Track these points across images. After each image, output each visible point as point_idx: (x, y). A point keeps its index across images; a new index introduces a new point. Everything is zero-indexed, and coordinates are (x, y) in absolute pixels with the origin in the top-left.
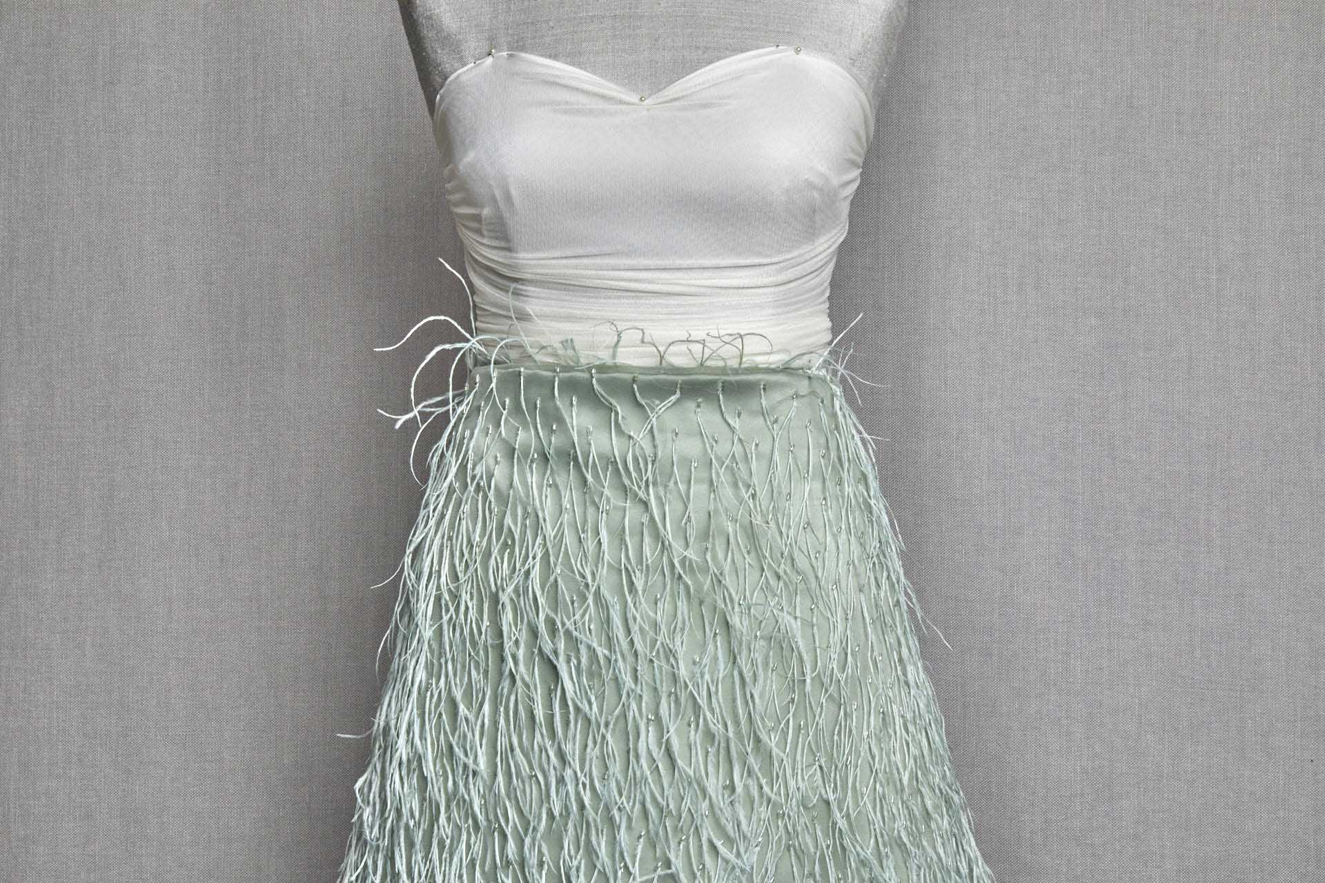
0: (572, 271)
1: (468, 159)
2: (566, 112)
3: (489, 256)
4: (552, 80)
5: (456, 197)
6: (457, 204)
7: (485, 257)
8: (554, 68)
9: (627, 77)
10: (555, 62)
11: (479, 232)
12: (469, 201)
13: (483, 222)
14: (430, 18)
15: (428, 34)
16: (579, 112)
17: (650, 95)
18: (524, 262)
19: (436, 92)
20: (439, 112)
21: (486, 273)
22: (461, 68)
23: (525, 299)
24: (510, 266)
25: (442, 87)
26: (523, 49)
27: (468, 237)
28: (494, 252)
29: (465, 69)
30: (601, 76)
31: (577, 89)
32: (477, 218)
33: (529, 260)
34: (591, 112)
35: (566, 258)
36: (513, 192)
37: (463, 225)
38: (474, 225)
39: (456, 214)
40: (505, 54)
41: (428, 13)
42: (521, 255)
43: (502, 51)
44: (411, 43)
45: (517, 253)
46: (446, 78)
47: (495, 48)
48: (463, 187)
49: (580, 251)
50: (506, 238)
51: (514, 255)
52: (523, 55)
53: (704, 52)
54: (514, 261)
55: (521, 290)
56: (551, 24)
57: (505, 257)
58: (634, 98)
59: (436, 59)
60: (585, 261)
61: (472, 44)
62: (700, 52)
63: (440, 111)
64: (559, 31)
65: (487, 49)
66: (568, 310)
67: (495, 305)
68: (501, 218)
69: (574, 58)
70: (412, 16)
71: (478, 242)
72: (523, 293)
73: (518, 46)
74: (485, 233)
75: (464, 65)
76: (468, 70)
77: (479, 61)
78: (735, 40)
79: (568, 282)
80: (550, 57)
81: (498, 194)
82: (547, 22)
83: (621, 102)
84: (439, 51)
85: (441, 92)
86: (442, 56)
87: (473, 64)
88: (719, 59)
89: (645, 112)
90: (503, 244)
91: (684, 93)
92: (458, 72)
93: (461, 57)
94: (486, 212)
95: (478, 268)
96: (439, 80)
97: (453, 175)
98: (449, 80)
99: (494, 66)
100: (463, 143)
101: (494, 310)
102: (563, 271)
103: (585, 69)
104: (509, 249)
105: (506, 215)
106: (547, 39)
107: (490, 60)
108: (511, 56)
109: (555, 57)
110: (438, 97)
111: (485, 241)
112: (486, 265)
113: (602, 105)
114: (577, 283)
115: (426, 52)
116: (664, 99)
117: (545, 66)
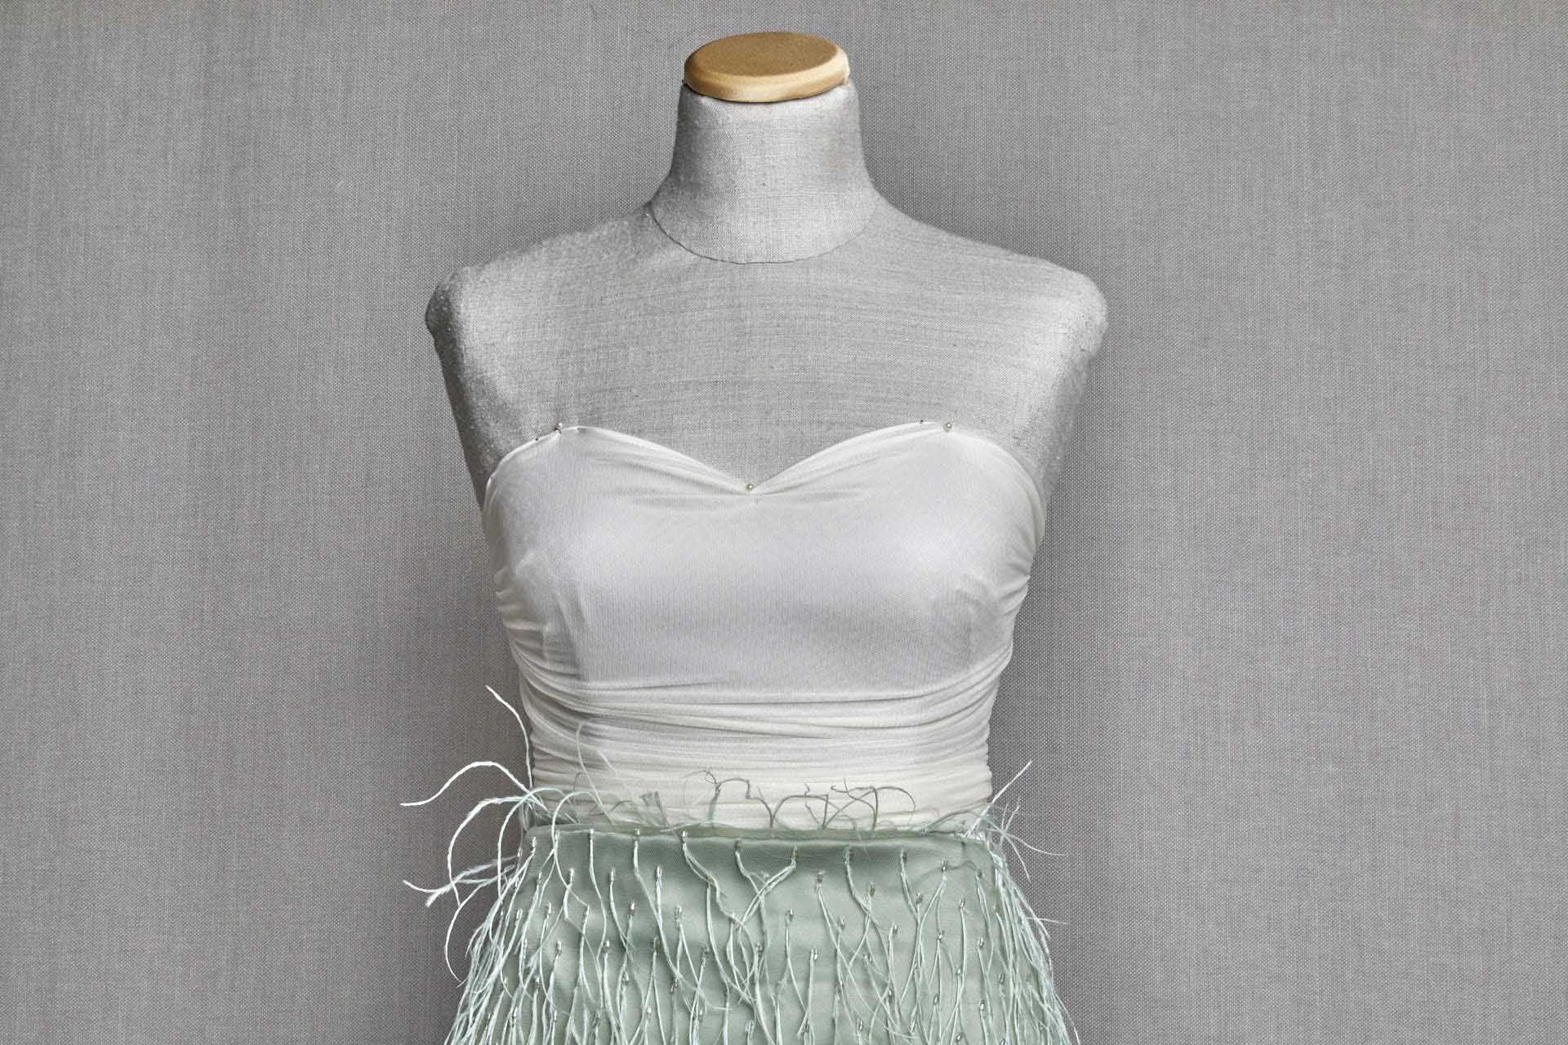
117: (626, 445)
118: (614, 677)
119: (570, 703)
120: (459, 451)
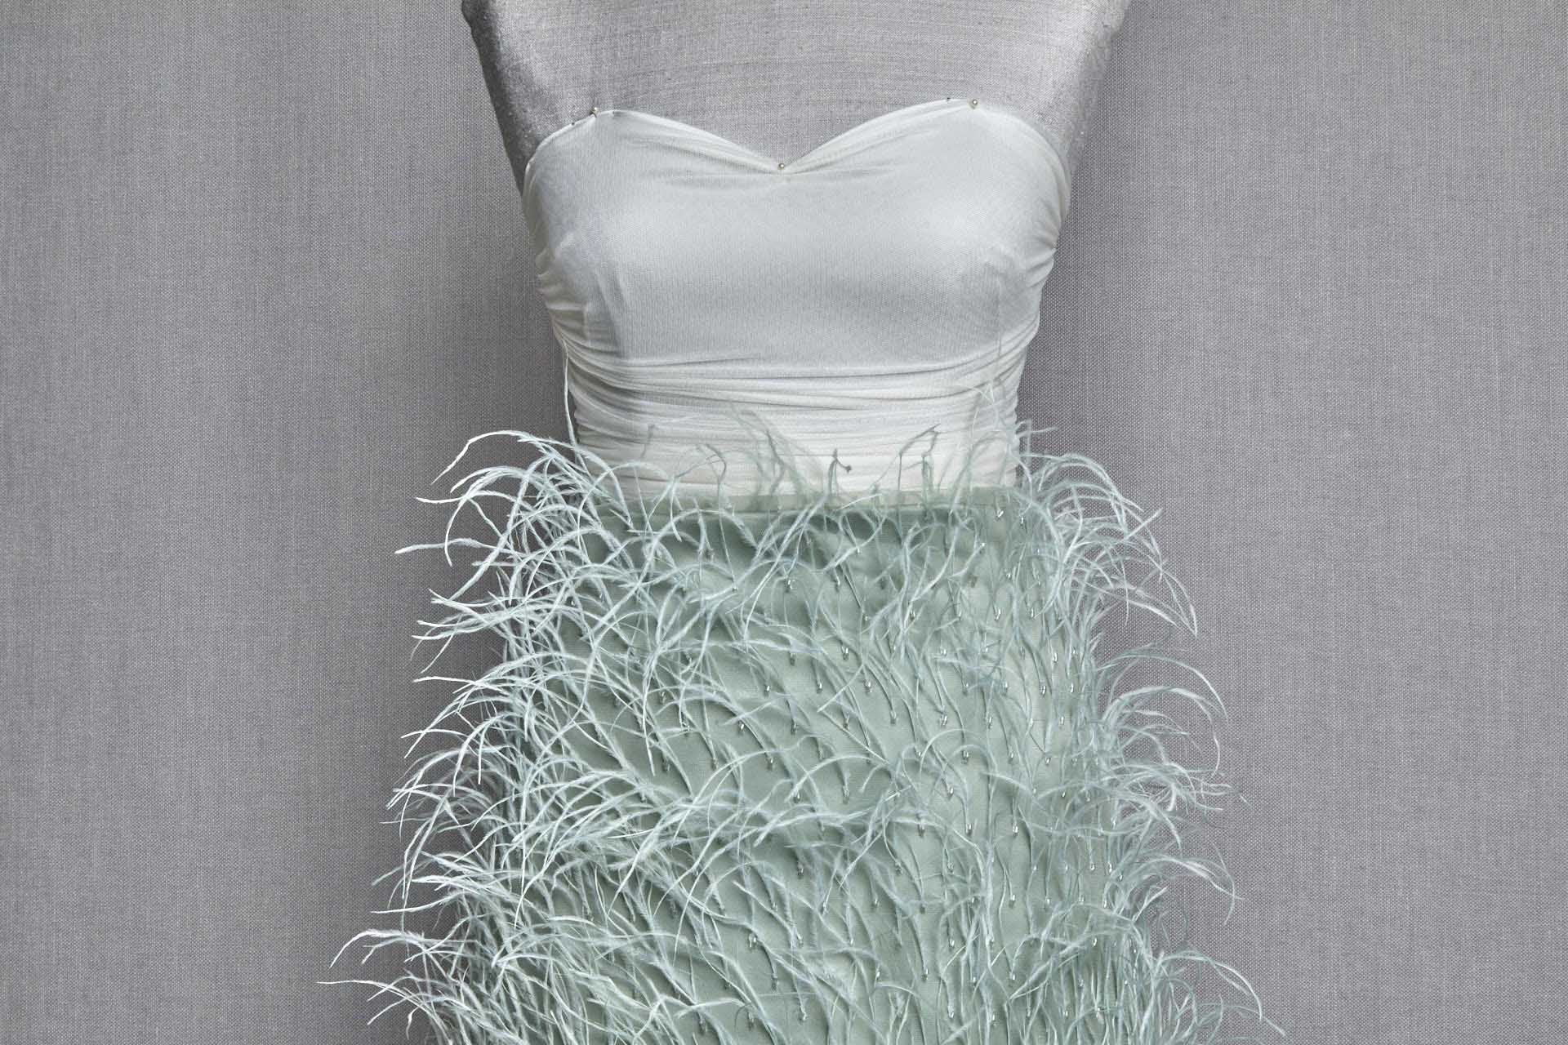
0: (698, 381)
1: (566, 243)
2: (685, 183)
3: (593, 362)
4: (670, 143)
5: (552, 290)
6: (553, 299)
7: (588, 364)
8: (670, 129)
9: (762, 140)
10: (673, 122)
11: (580, 333)
12: (568, 295)
13: (586, 322)
14: (517, 69)
15: (516, 89)
16: (702, 183)
17: (791, 162)
18: (637, 369)
19: (525, 161)
20: (529, 187)
21: (591, 385)
22: (558, 129)
23: (638, 415)
24: (616, 374)
25: (532, 154)
26: (633, 106)
27: (567, 341)
28: (600, 358)
29: (561, 131)
30: (730, 139)
31: (700, 155)
32: (578, 316)
33: (644, 368)
34: (717, 184)
35: (689, 364)
36: (622, 284)
37: (559, 323)
38: (574, 324)
39: (552, 311)
40: (610, 112)
41: (515, 63)
42: (634, 361)
43: (607, 108)
44: (494, 100)
45: (628, 358)
46: (538, 143)
47: (598, 105)
48: (560, 278)
49: (707, 356)
50: (616, 343)
51: (625, 361)
52: (633, 113)
53: (858, 107)
54: (626, 368)
55: (633, 404)
56: (667, 74)
57: (615, 364)
58: (770, 165)
59: (525, 120)
60: (712, 368)
61: (570, 100)
62: (852, 107)
63: (531, 186)
64: (677, 83)
65: (587, 107)
66: (692, 430)
67: (600, 423)
68: (608, 314)
69: (696, 116)
70: (495, 67)
71: (579, 345)
72: (634, 408)
73: (627, 102)
74: (588, 334)
75: (561, 126)
76: (565, 133)
77: (579, 122)
78: (895, 92)
79: (691, 394)
80: (666, 115)
81: (603, 285)
82: (663, 72)
83: (755, 170)
84: (529, 110)
85: (532, 160)
86: (532, 116)
87: (570, 125)
88: (876, 115)
89: (784, 183)
90: (610, 348)
91: (833, 158)
92: (553, 135)
93: (557, 117)
94: (589, 309)
95: (578, 377)
96: (528, 145)
97: (547, 263)
98: (543, 144)
99: (598, 127)
100: (559, 222)
101: (599, 430)
102: (683, 381)
103: (710, 130)
104: (617, 354)
105: (614, 311)
106: (662, 93)
107: (592, 120)
108: (617, 115)
109: (671, 115)
110: (528, 167)
111: (588, 344)
112: (591, 376)
113: (731, 174)
114: (703, 395)
115: (513, 112)
116: (807, 166)
117: (662, 127)
118: (654, 354)
119: (611, 380)
120: (498, 140)
